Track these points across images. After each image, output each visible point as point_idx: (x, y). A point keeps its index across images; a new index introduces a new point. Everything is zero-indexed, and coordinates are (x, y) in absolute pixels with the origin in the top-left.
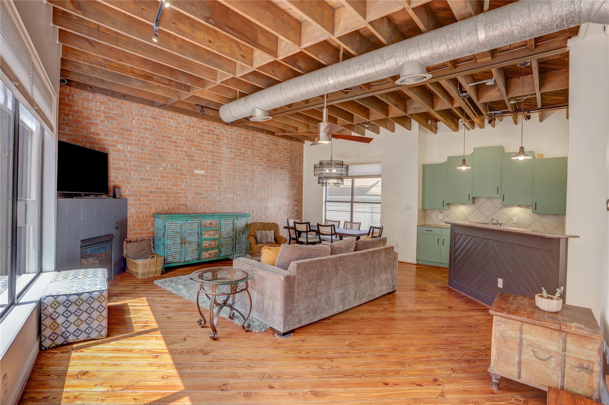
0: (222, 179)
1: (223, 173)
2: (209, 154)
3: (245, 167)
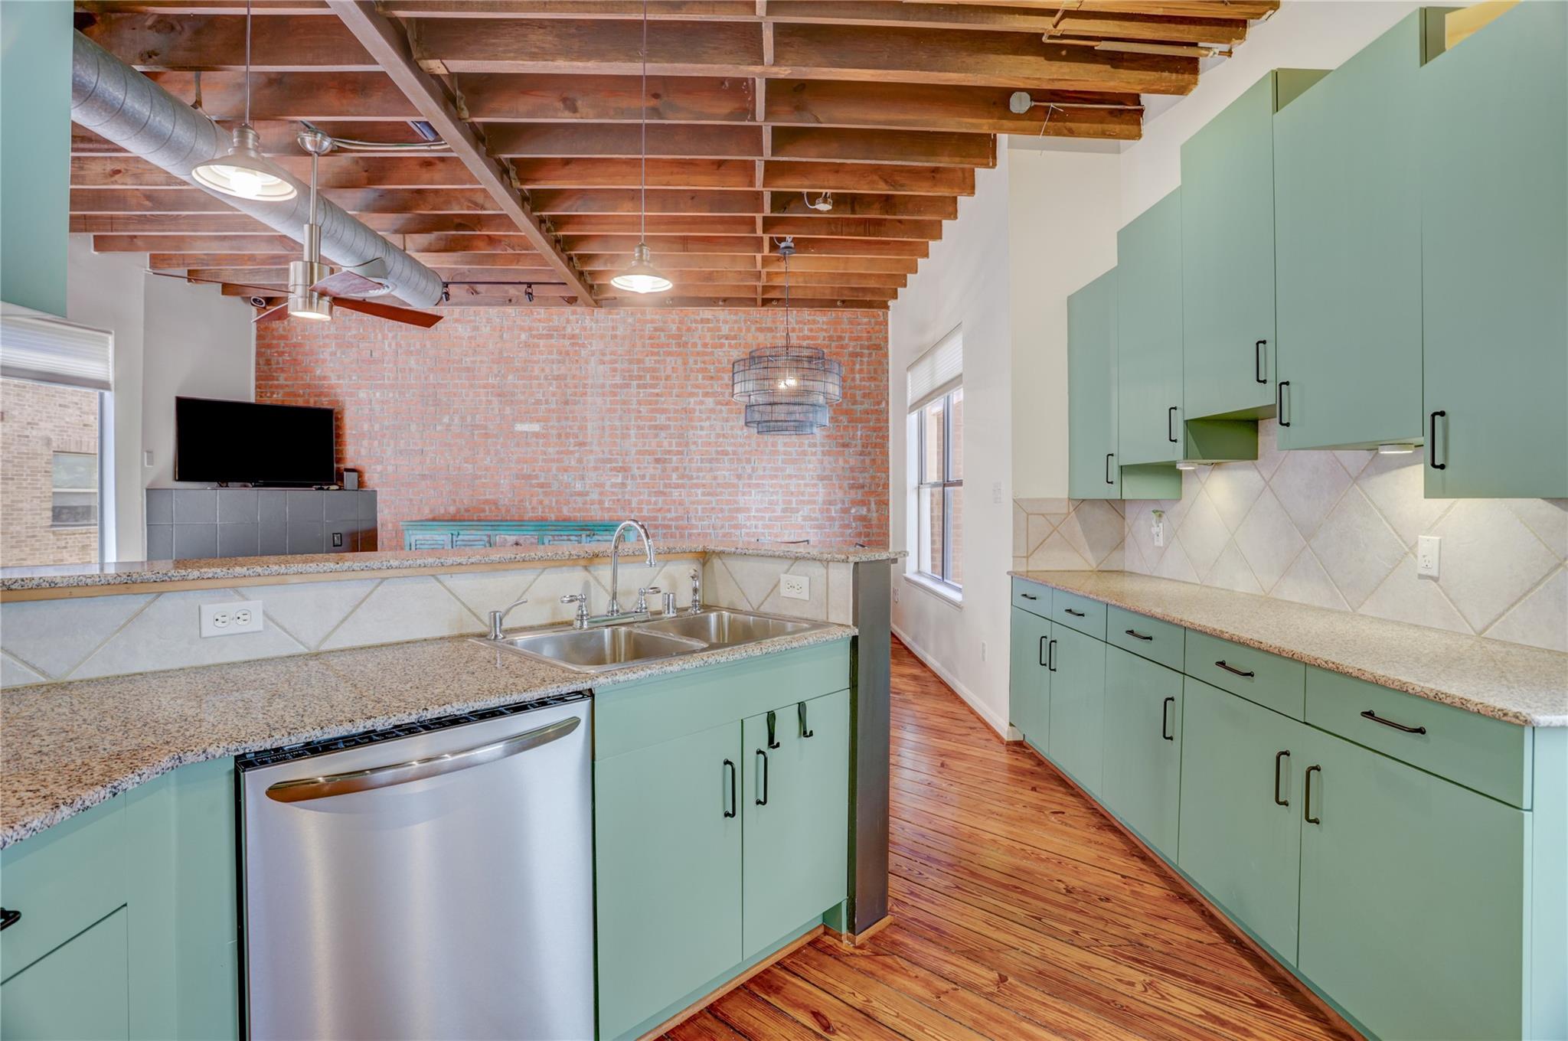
0: (589, 440)
1: (589, 425)
2: (550, 384)
3: (657, 403)
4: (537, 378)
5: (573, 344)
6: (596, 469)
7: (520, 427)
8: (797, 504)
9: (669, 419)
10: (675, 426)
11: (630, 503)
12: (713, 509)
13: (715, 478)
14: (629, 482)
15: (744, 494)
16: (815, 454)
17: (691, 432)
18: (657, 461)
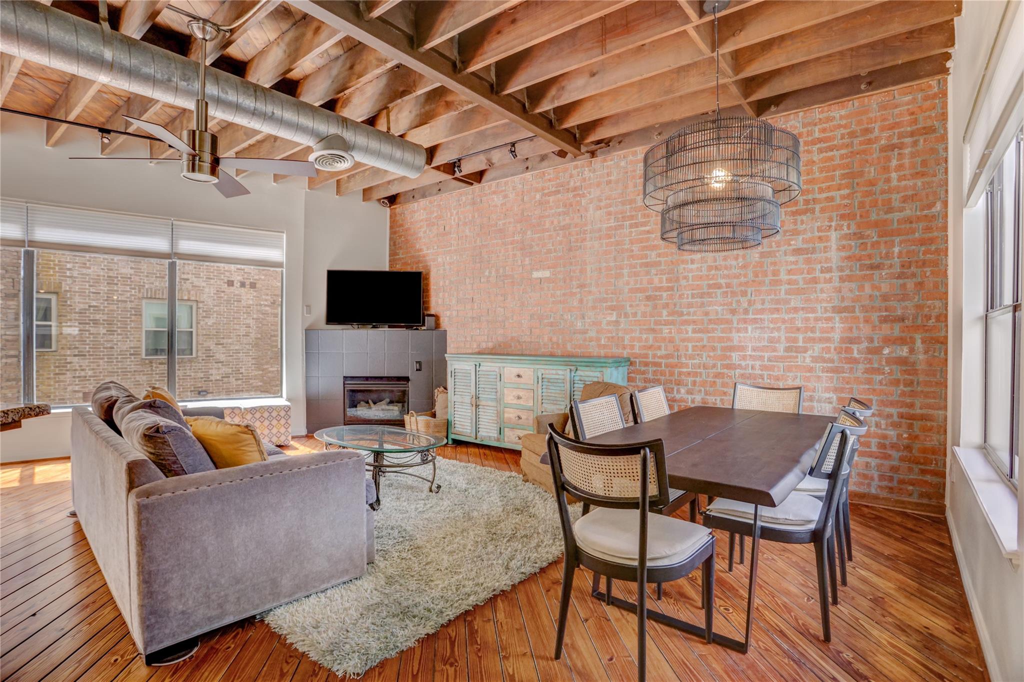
0: (589, 281)
1: (588, 268)
2: (558, 235)
3: (648, 240)
4: (548, 230)
5: (575, 196)
6: (594, 308)
7: (536, 275)
8: (804, 342)
9: (659, 255)
10: (665, 261)
11: (623, 340)
12: (704, 347)
13: (707, 314)
14: (622, 320)
15: (738, 330)
16: (830, 280)
17: (682, 266)
18: (648, 298)
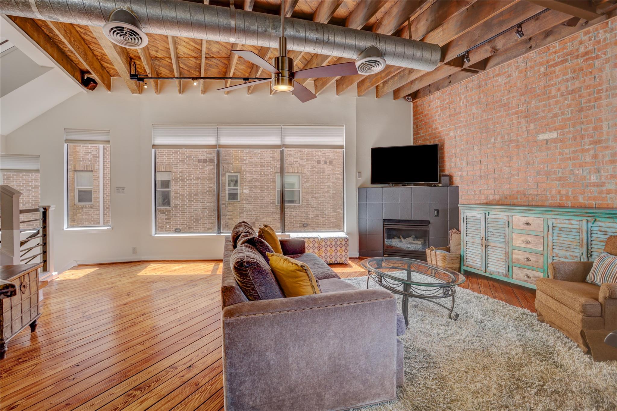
0: (605, 137)
1: (605, 125)
4: (554, 97)
5: (586, 60)
6: (612, 162)
7: (542, 137)
